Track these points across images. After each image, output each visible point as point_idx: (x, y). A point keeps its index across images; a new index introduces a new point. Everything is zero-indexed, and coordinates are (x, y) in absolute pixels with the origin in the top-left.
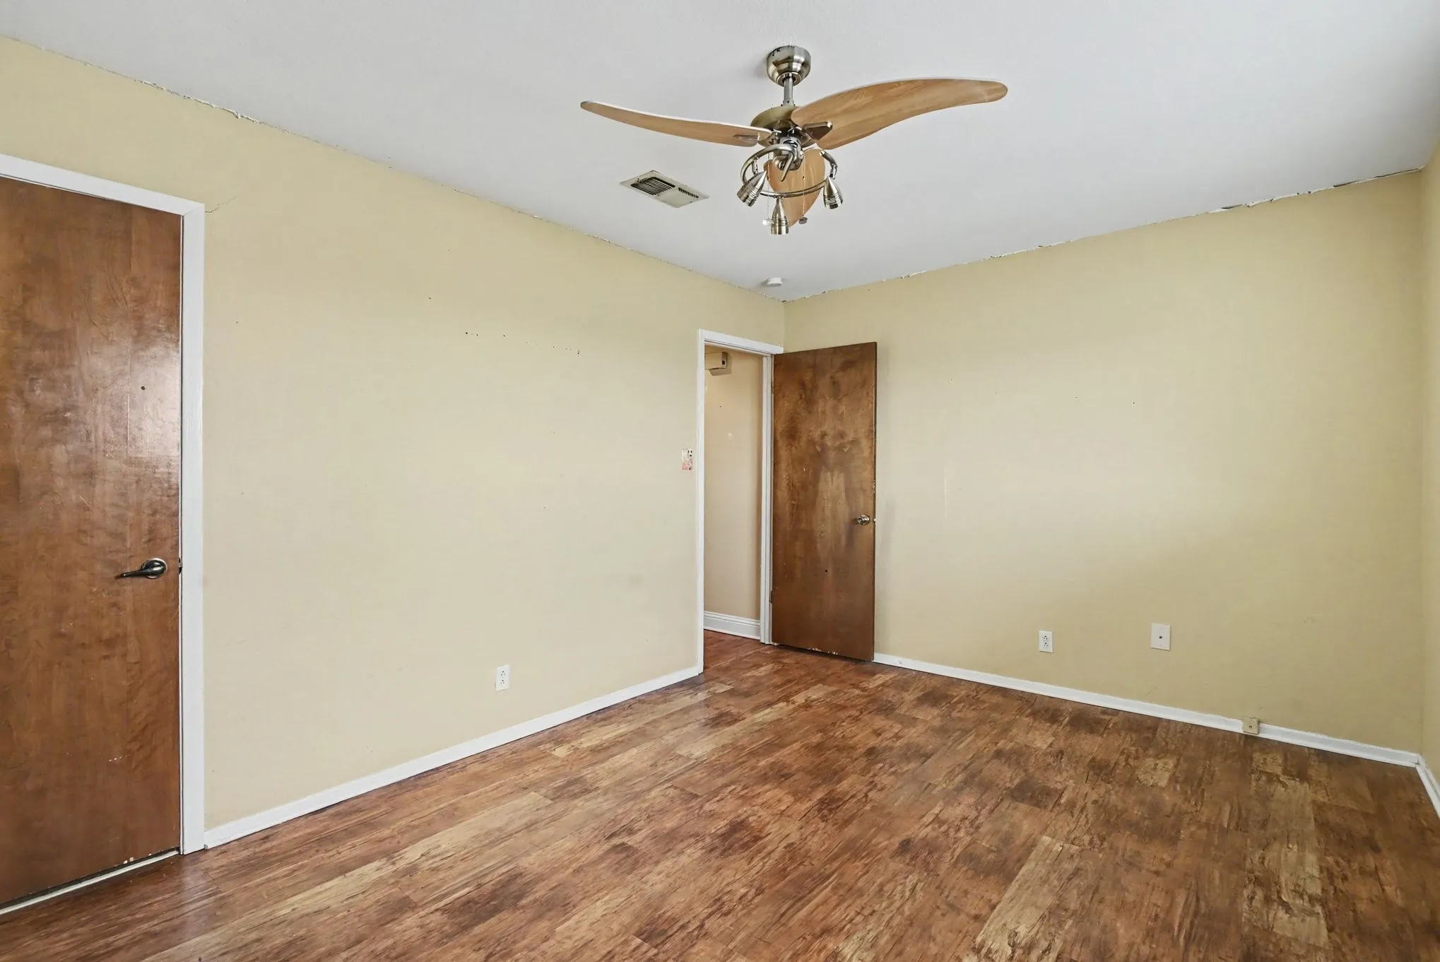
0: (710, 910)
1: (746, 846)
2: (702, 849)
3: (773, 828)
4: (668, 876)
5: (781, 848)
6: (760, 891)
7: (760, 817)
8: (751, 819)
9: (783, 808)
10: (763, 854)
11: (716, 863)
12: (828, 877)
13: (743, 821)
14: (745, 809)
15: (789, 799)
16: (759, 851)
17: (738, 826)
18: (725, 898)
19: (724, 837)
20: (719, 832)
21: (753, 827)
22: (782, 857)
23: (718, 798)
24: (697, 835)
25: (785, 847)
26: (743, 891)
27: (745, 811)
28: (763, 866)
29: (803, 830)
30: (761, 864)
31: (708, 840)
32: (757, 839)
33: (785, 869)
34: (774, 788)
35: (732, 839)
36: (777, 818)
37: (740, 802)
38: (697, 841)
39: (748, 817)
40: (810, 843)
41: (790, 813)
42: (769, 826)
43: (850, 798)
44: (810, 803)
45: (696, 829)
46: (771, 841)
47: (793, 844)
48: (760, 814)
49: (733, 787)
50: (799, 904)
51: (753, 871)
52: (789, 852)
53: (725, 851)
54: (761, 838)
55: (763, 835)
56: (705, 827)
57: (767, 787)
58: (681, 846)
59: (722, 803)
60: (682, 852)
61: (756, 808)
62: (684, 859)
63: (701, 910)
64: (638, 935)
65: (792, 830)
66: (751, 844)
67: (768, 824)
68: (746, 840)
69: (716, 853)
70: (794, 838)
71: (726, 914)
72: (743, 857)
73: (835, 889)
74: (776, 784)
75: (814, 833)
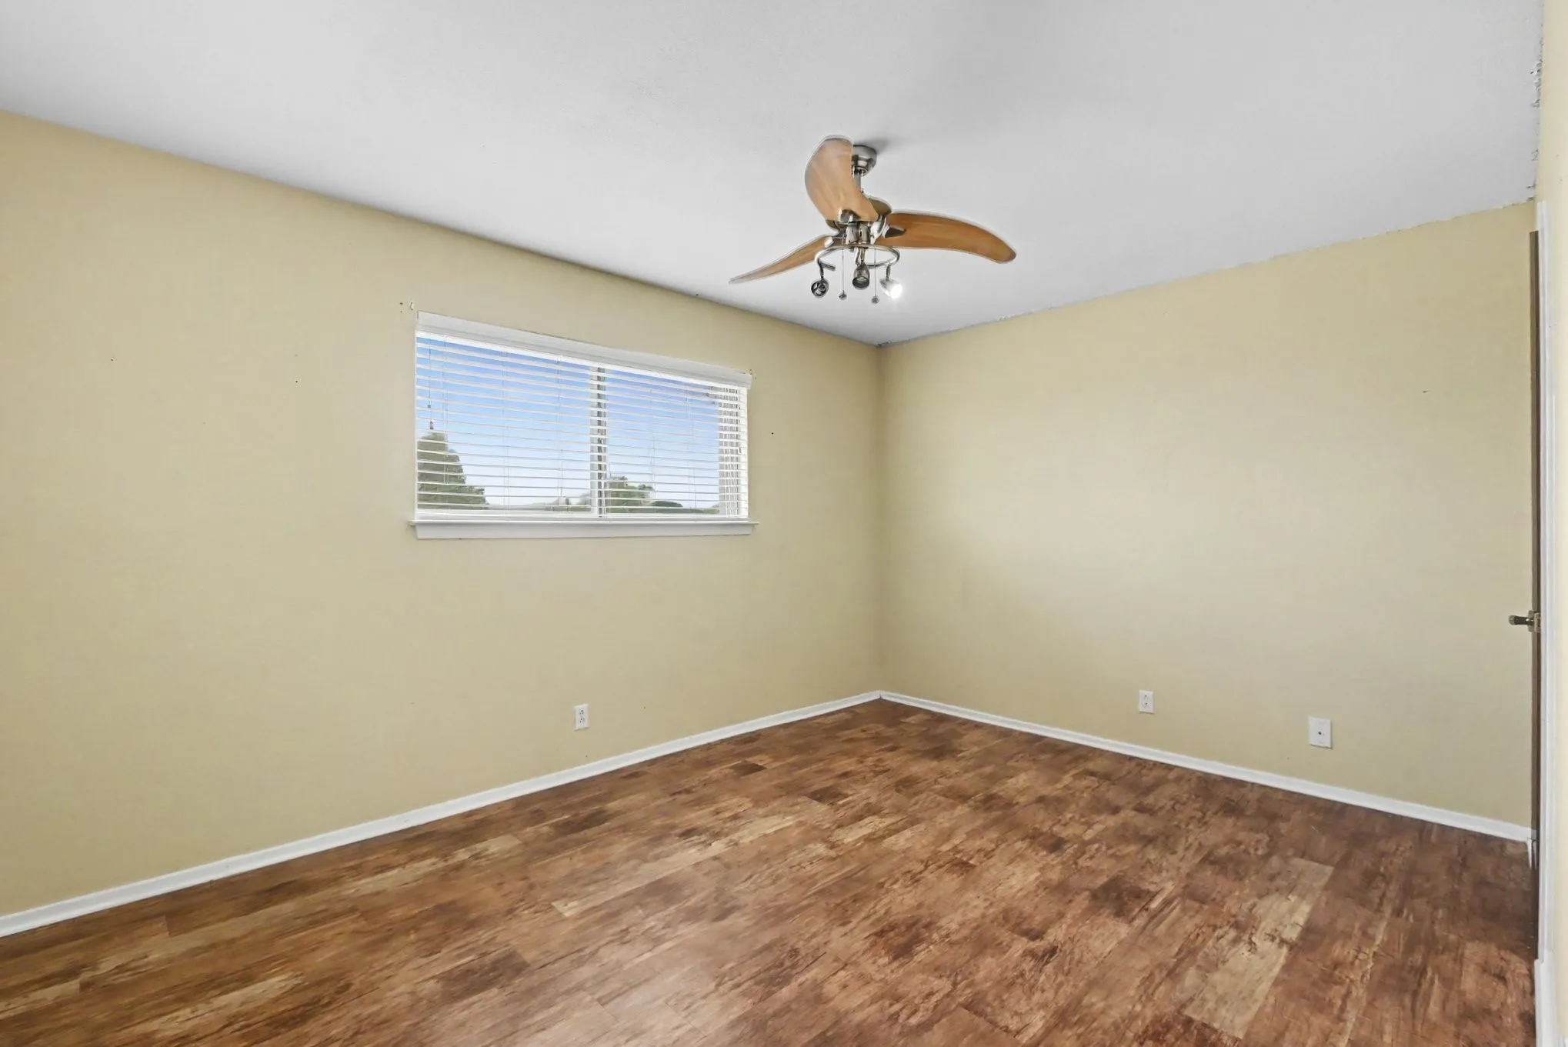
0: (922, 875)
1: (892, 927)
2: (940, 928)
3: (859, 945)
4: (967, 904)
5: (855, 921)
6: (881, 885)
7: (874, 963)
8: (886, 960)
9: (842, 973)
10: (874, 917)
11: (923, 911)
12: (815, 894)
13: (895, 958)
14: (894, 976)
15: (831, 988)
16: (879, 920)
17: (903, 952)
18: (909, 883)
19: (917, 940)
20: (924, 945)
21: (883, 949)
22: (856, 912)
23: (934, 999)
24: (951, 944)
25: (850, 922)
26: (895, 887)
27: (892, 972)
28: (874, 907)
29: (825, 940)
30: (877, 908)
31: (935, 936)
32: (881, 934)
33: (855, 901)
34: (847, 1012)
35: (908, 936)
36: (854, 958)
37: (902, 989)
38: (947, 936)
39: (889, 963)
40: (822, 925)
41: (835, 964)
42: (864, 947)
43: (743, 983)
44: (802, 979)
45: (952, 952)
46: (864, 930)
47: (841, 925)
48: (875, 967)
49: (913, 1021)
50: (849, 875)
51: (886, 900)
52: (846, 918)
53: (914, 924)
54: (876, 934)
55: (873, 938)
56: (943, 954)
57: (858, 1017)
58: (965, 932)
59: (926, 989)
60: (962, 925)
61: (878, 977)
62: (957, 917)
63: (929, 876)
64: (973, 866)
65: (838, 940)
66: (887, 928)
67: (865, 952)
68: (892, 934)
69: (924, 921)
70: (837, 932)
71: (909, 872)
72: (895, 915)
73: (815, 883)
74: (845, 1022)
75: (814, 935)
